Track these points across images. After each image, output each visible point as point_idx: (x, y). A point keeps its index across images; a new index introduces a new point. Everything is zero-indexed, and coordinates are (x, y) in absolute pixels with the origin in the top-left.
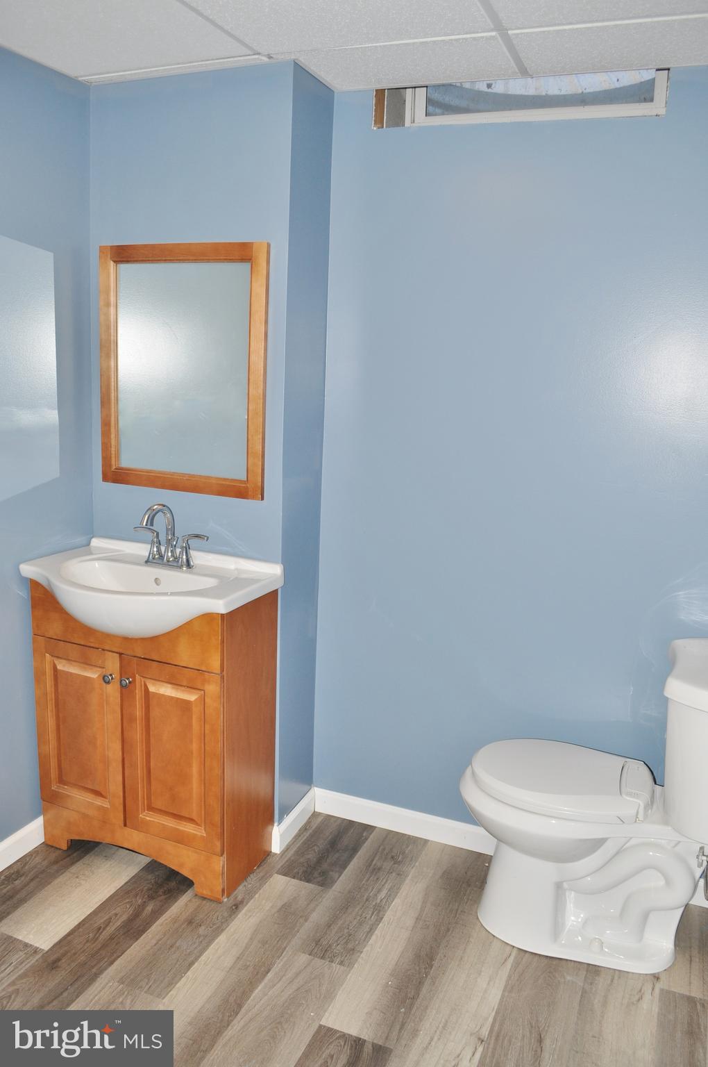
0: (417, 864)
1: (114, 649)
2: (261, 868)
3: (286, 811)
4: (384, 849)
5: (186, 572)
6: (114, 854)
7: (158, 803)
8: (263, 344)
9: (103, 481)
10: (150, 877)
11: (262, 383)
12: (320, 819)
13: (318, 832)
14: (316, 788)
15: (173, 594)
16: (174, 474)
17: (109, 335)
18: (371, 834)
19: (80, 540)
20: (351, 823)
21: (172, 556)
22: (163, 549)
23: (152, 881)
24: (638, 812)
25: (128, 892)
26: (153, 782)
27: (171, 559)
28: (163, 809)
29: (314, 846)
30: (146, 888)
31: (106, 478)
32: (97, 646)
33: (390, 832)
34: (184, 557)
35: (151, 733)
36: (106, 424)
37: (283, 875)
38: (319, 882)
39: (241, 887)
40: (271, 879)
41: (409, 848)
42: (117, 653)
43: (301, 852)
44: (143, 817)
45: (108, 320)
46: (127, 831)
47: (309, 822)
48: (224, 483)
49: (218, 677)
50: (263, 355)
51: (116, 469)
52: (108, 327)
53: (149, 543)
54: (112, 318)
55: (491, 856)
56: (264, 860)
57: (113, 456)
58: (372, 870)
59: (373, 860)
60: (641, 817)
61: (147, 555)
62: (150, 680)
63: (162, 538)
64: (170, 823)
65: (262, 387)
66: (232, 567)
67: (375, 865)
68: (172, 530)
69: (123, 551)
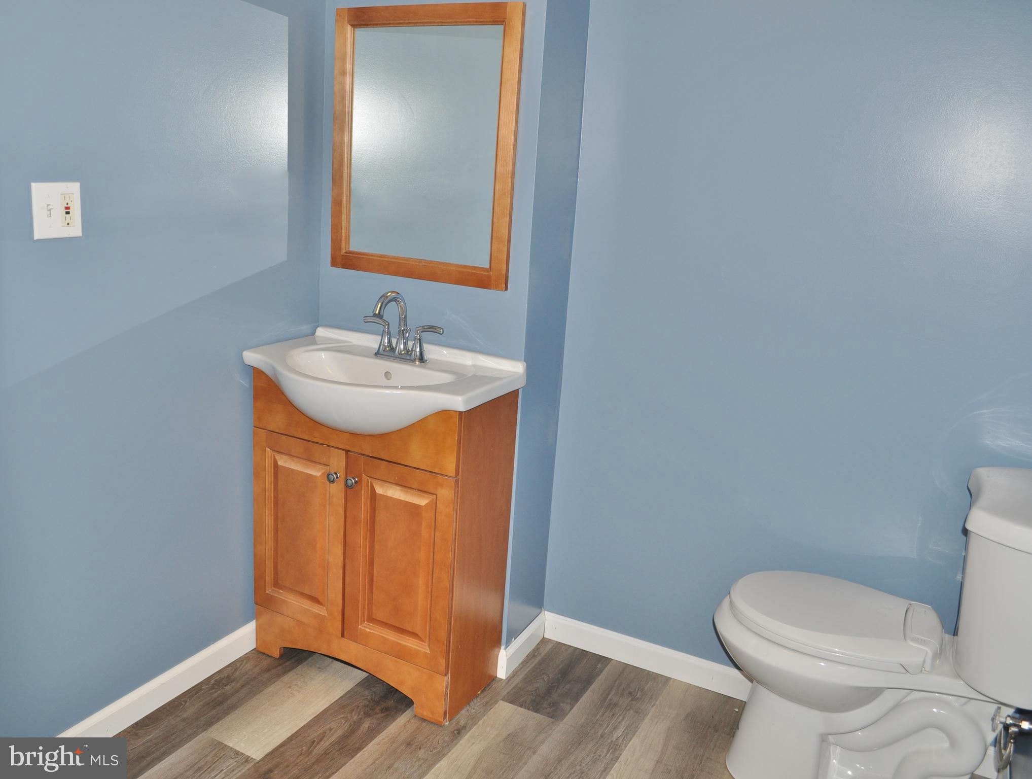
0: (658, 703)
1: (340, 446)
2: (485, 693)
3: (514, 634)
4: (621, 684)
5: (419, 366)
6: (328, 665)
7: (380, 615)
8: (514, 116)
9: (331, 266)
10: (366, 693)
11: (511, 160)
12: (549, 646)
13: (547, 660)
14: (546, 612)
15: (403, 388)
16: (408, 259)
17: (344, 107)
18: (606, 666)
19: (305, 328)
20: (584, 653)
21: (405, 348)
22: (394, 341)
23: (369, 697)
24: (924, 662)
25: (343, 707)
26: (375, 592)
27: (403, 352)
28: (385, 621)
29: (543, 674)
30: (362, 704)
31: (334, 263)
32: (321, 441)
33: (627, 666)
34: (418, 350)
35: (376, 538)
36: (337, 204)
37: (510, 703)
38: (548, 713)
39: (463, 712)
40: (497, 706)
41: (649, 685)
42: (343, 450)
43: (528, 679)
44: (362, 628)
45: (343, 89)
46: (345, 641)
47: (537, 649)
48: (465, 270)
49: (452, 481)
50: (513, 129)
51: (346, 253)
52: (343, 98)
53: (379, 335)
54: (348, 88)
55: (745, 702)
56: (488, 685)
57: (343, 239)
58: (607, 704)
59: (608, 695)
60: (928, 667)
61: (377, 347)
62: (377, 481)
63: (394, 329)
64: (391, 636)
65: (511, 164)
66: (469, 362)
67: (611, 700)
68: (403, 320)
69: (350, 342)
